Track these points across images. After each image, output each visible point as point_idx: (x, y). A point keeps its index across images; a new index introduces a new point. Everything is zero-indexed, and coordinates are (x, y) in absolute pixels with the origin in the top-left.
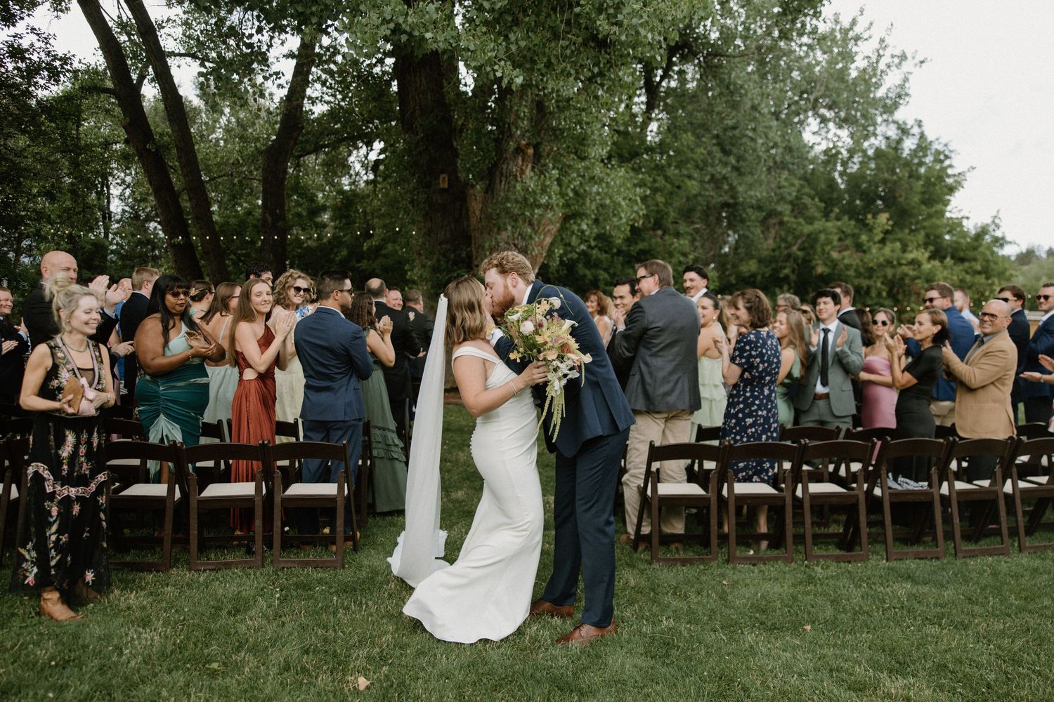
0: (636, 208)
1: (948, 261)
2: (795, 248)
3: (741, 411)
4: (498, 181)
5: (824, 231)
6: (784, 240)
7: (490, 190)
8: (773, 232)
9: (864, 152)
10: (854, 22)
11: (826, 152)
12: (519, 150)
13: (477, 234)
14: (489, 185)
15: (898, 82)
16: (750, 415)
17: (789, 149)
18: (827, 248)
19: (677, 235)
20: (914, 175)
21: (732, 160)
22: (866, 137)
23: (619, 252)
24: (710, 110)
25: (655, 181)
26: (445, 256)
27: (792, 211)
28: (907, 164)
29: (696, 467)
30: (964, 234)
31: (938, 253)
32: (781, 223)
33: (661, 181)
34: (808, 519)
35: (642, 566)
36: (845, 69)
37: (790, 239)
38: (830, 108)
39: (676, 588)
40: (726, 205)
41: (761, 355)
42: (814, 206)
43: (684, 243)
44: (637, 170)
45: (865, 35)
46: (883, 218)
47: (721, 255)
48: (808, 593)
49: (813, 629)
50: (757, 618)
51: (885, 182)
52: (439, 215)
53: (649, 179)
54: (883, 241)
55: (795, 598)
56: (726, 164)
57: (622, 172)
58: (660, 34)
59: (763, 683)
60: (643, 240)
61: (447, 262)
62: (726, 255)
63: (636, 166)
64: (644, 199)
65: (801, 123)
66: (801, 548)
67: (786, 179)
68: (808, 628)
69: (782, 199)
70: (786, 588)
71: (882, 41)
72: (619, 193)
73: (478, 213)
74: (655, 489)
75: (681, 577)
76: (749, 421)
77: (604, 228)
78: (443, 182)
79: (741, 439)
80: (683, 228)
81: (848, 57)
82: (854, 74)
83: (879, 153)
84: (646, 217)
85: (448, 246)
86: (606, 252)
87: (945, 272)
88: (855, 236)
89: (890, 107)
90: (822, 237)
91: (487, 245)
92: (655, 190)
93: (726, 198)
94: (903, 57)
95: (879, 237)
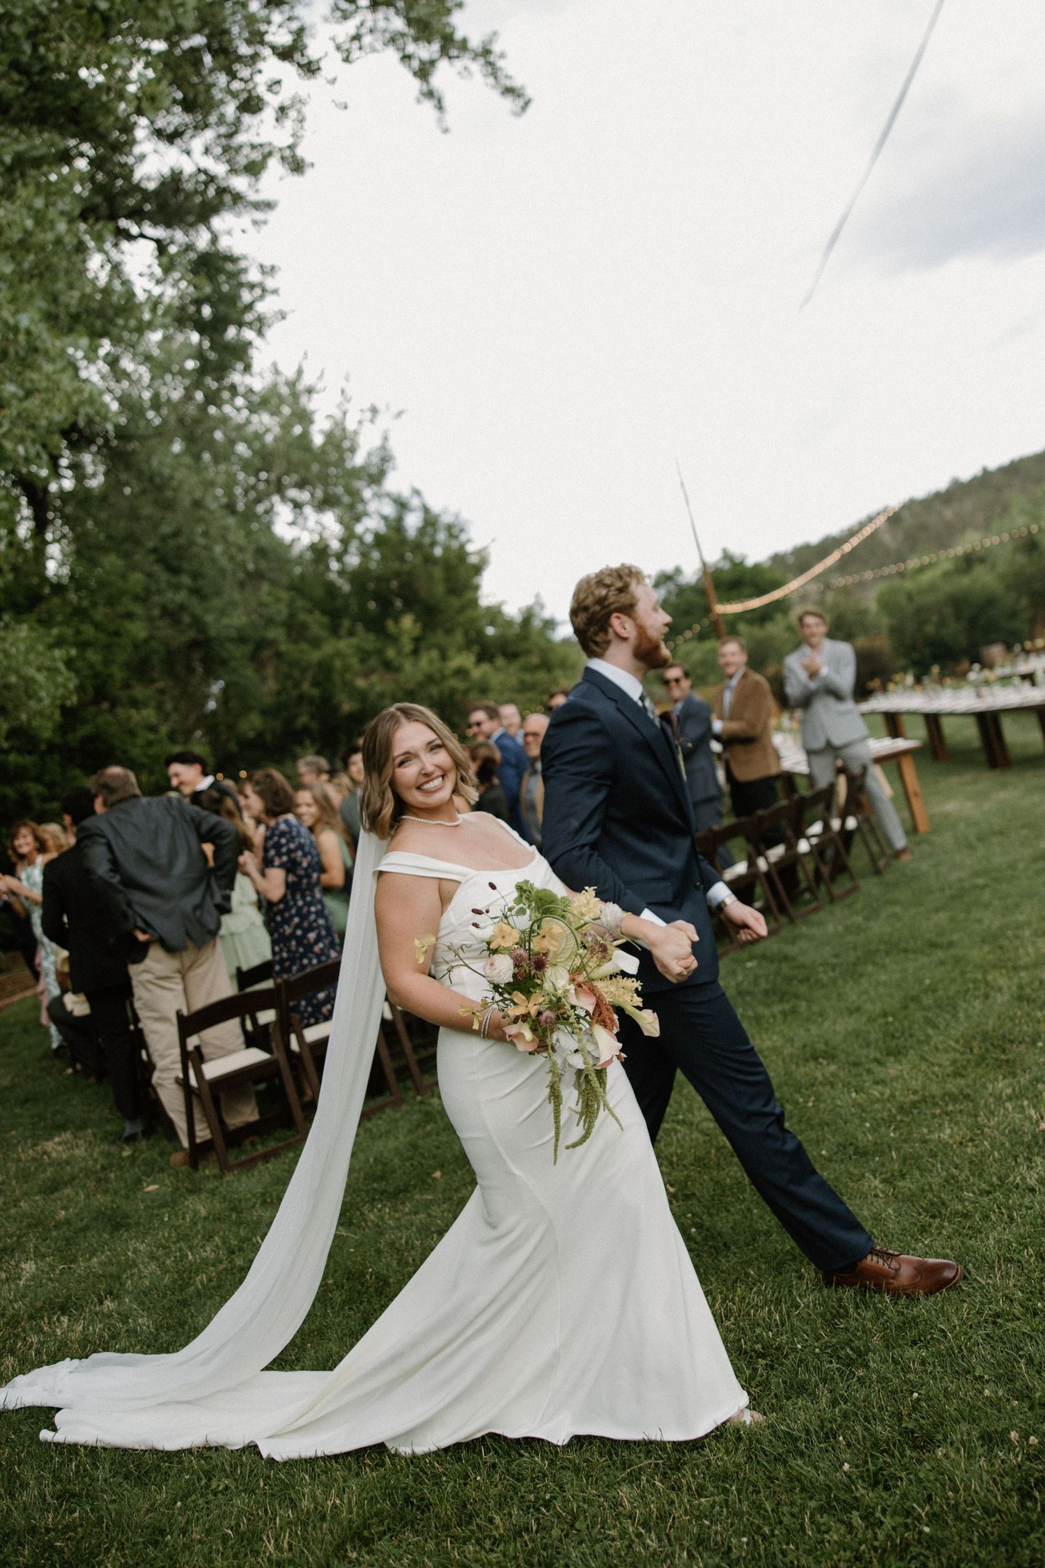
0: (60, 679)
1: (500, 661)
2: (306, 686)
3: (298, 926)
5: (338, 654)
6: (288, 677)
8: (270, 671)
9: (360, 539)
10: (300, 372)
11: (313, 547)
15: (378, 443)
16: (311, 929)
17: (261, 552)
18: (348, 676)
19: (135, 704)
20: (429, 560)
22: (358, 519)
23: (52, 748)
24: (134, 515)
25: (78, 632)
27: (289, 635)
28: (417, 546)
29: (249, 1026)
30: (509, 623)
31: (486, 653)
32: (279, 655)
33: (88, 631)
34: (407, 1045)
35: (210, 1186)
36: (305, 435)
37: (296, 673)
38: (301, 485)
39: (263, 1195)
40: (194, 645)
41: (301, 847)
42: (316, 622)
43: (149, 714)
44: (46, 622)
45: (319, 386)
46: (407, 622)
47: (205, 716)
48: (428, 1135)
49: (443, 1174)
50: (375, 1190)
51: (398, 575)
53: (69, 632)
54: (416, 652)
55: (414, 1146)
56: (177, 587)
57: (23, 630)
58: (34, 442)
59: (399, 1262)
62: (213, 713)
63: (44, 616)
64: (69, 663)
65: (268, 512)
66: (409, 1083)
67: (269, 594)
68: (438, 1174)
69: (269, 622)
70: (402, 1138)
71: (342, 392)
72: (27, 662)
74: (199, 1074)
75: (267, 1178)
76: (312, 936)
77: (17, 718)
79: (310, 963)
80: (139, 692)
81: (304, 417)
82: (318, 440)
83: (380, 540)
84: (81, 689)
86: (30, 753)
87: (497, 674)
88: (380, 652)
89: (376, 478)
90: (338, 663)
92: (83, 645)
93: (192, 634)
94: (374, 411)
95: (408, 647)
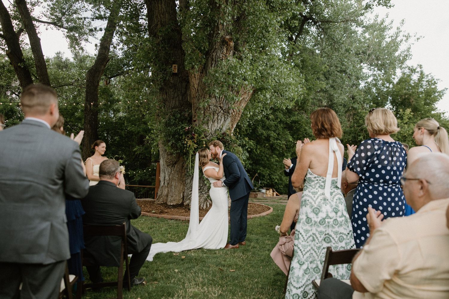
4: (210, 65)
7: (204, 70)
10: (383, 21)
12: (224, 42)
13: (195, 101)
14: (204, 68)
15: (406, 49)
21: (331, 82)
26: (174, 116)
45: (389, 27)
46: (408, 111)
51: (405, 94)
52: (171, 90)
60: (294, 115)
61: (175, 120)
65: (360, 67)
71: (398, 28)
73: (196, 86)
78: (175, 69)
81: (382, 36)
82: (384, 45)
85: (177, 110)
89: (402, 60)
91: (201, 106)
95: (406, 121)
